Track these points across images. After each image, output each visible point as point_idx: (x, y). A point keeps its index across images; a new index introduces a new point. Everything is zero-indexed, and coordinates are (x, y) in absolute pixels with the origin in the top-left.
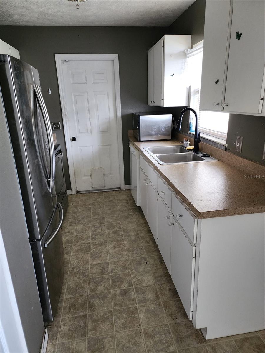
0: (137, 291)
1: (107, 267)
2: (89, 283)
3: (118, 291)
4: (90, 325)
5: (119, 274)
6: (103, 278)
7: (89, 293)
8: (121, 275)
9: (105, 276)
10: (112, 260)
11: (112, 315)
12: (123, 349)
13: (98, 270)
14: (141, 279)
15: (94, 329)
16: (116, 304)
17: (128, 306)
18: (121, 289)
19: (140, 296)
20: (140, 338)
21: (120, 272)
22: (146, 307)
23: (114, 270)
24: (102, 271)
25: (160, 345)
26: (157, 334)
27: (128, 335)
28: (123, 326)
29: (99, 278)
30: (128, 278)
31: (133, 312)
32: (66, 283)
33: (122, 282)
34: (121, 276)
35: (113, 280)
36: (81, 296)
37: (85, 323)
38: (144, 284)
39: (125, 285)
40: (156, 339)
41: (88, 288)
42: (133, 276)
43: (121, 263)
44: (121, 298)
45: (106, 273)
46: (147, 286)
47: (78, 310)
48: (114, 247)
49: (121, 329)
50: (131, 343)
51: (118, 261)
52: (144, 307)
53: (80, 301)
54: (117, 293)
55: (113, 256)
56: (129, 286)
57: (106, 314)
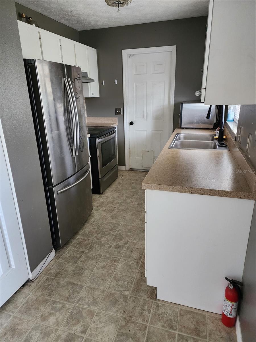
0: (127, 249)
1: (117, 227)
2: (98, 233)
3: (114, 245)
4: (83, 258)
5: (123, 234)
6: (109, 233)
7: (95, 240)
8: (124, 235)
9: (112, 232)
10: (124, 223)
11: (100, 258)
12: (93, 280)
13: (110, 227)
14: (137, 242)
15: (84, 262)
16: (107, 252)
17: (114, 256)
18: (118, 244)
19: (128, 253)
20: (109, 278)
21: (124, 233)
22: (126, 261)
23: (121, 230)
24: (112, 228)
25: (120, 287)
26: (122, 280)
27: (103, 273)
28: (103, 267)
29: (107, 232)
30: (127, 238)
31: (115, 261)
32: (84, 229)
33: (121, 240)
34: (123, 236)
35: (116, 236)
36: (88, 240)
37: (81, 256)
38: (136, 246)
39: (122, 242)
40: (120, 283)
41: (96, 236)
42: (131, 238)
43: (129, 227)
44: (114, 249)
45: (114, 231)
46: (137, 248)
47: (81, 247)
48: (132, 215)
49: (101, 268)
50: (101, 278)
51: (128, 225)
52: (126, 260)
53: (86, 242)
54: (113, 246)
55: (126, 221)
56: (124, 244)
57: (97, 256)
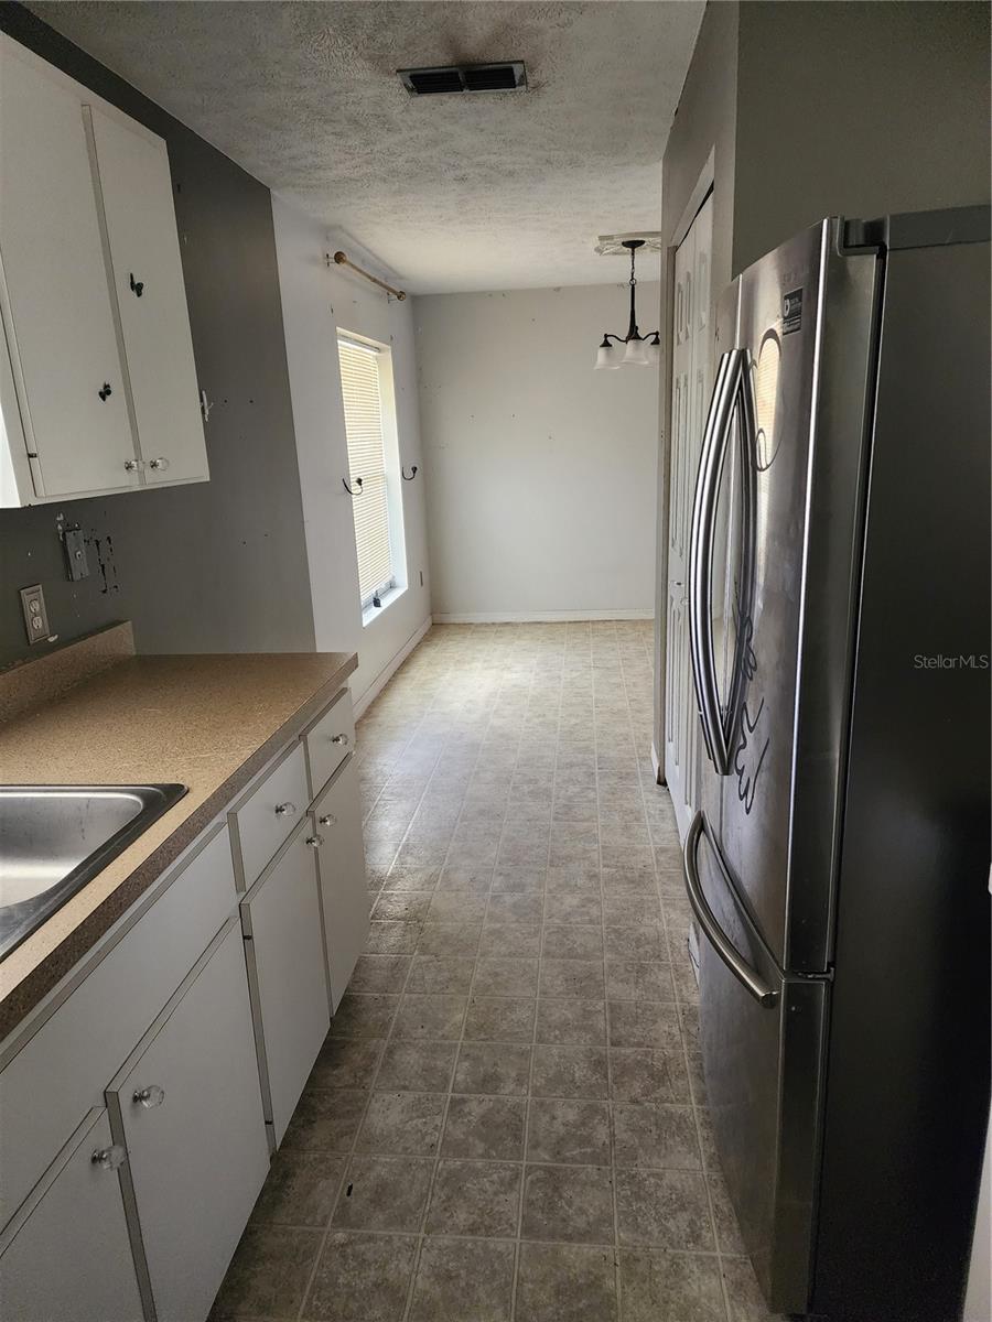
0: (446, 1079)
1: (530, 1203)
2: (613, 1143)
3: (507, 1091)
4: (601, 1023)
5: (486, 1155)
6: (557, 1154)
7: (607, 1105)
8: (480, 1151)
9: (545, 1161)
10: (501, 1248)
11: (540, 1033)
13: (577, 1202)
14: (411, 1119)
15: (587, 1014)
16: (524, 1055)
18: (493, 1097)
19: (440, 1064)
21: (479, 1164)
22: (440, 1033)
23: (502, 1182)
24: (556, 1189)
29: (574, 1160)
30: (458, 1133)
31: (480, 1028)
33: (485, 1121)
34: (480, 1147)
35: (517, 1138)
36: (635, 1101)
37: (612, 1028)
38: (410, 1096)
39: (476, 1108)
41: (612, 1123)
42: (437, 1137)
43: (462, 1217)
44: (501, 1070)
45: (540, 1174)
46: (405, 1088)
47: (639, 1062)
51: (473, 1230)
52: (443, 1035)
53: (637, 1089)
54: (510, 1086)
55: (494, 1272)
56: (463, 1101)
57: (556, 1037)
